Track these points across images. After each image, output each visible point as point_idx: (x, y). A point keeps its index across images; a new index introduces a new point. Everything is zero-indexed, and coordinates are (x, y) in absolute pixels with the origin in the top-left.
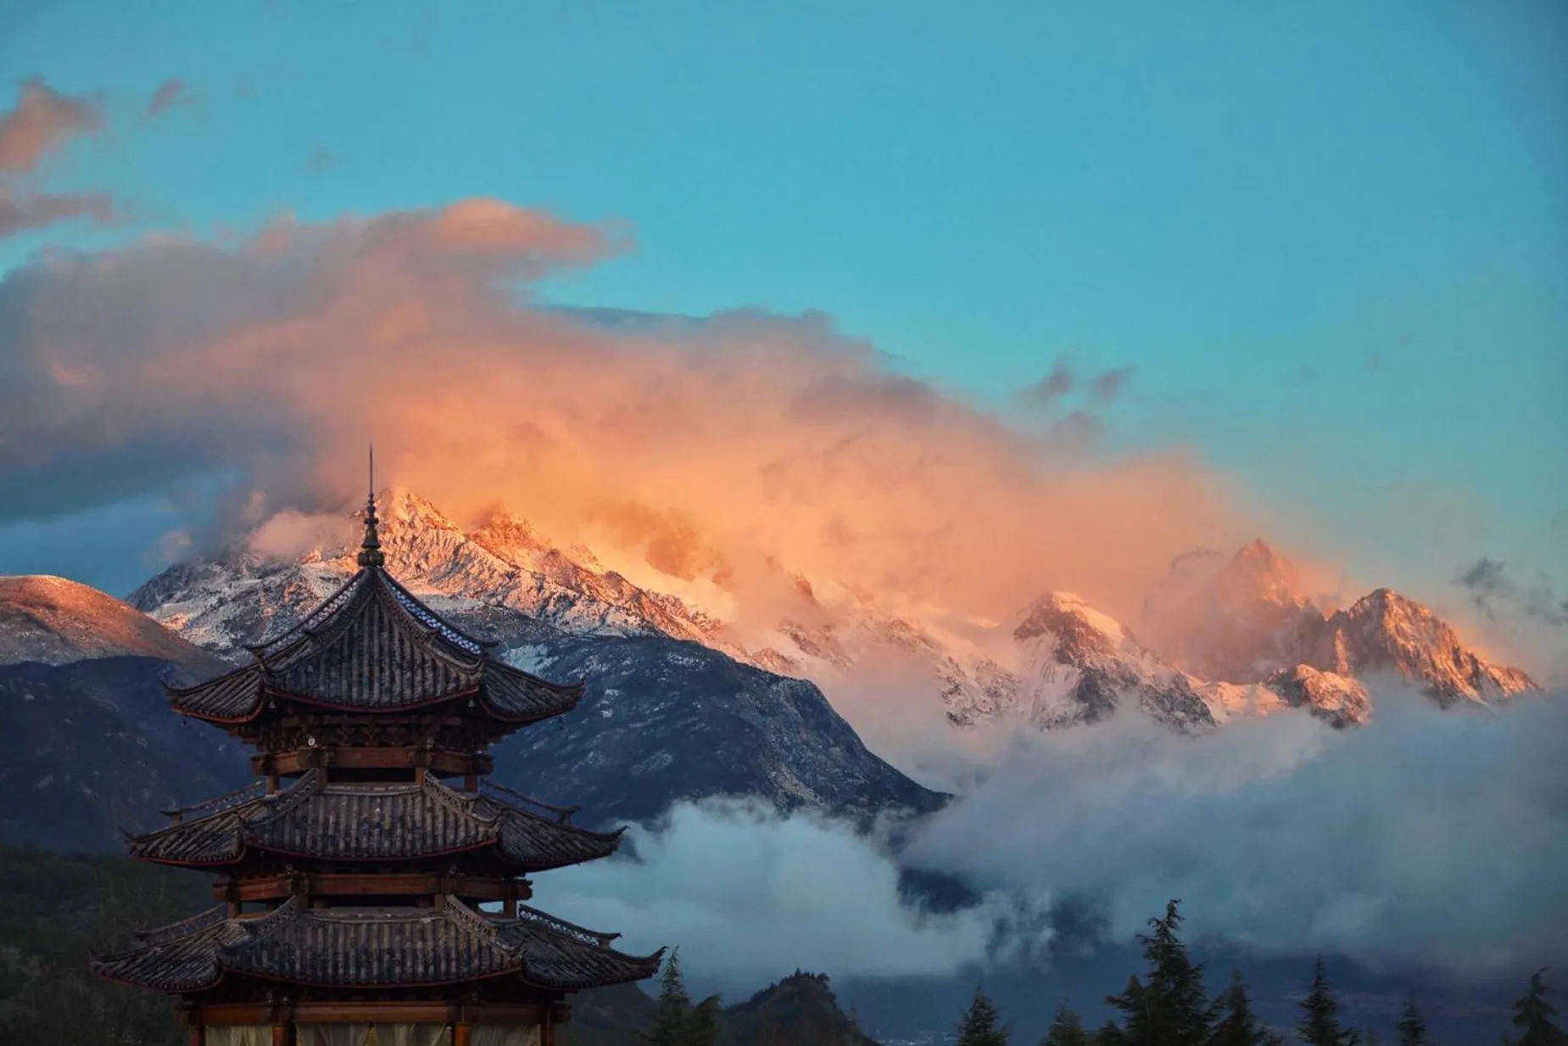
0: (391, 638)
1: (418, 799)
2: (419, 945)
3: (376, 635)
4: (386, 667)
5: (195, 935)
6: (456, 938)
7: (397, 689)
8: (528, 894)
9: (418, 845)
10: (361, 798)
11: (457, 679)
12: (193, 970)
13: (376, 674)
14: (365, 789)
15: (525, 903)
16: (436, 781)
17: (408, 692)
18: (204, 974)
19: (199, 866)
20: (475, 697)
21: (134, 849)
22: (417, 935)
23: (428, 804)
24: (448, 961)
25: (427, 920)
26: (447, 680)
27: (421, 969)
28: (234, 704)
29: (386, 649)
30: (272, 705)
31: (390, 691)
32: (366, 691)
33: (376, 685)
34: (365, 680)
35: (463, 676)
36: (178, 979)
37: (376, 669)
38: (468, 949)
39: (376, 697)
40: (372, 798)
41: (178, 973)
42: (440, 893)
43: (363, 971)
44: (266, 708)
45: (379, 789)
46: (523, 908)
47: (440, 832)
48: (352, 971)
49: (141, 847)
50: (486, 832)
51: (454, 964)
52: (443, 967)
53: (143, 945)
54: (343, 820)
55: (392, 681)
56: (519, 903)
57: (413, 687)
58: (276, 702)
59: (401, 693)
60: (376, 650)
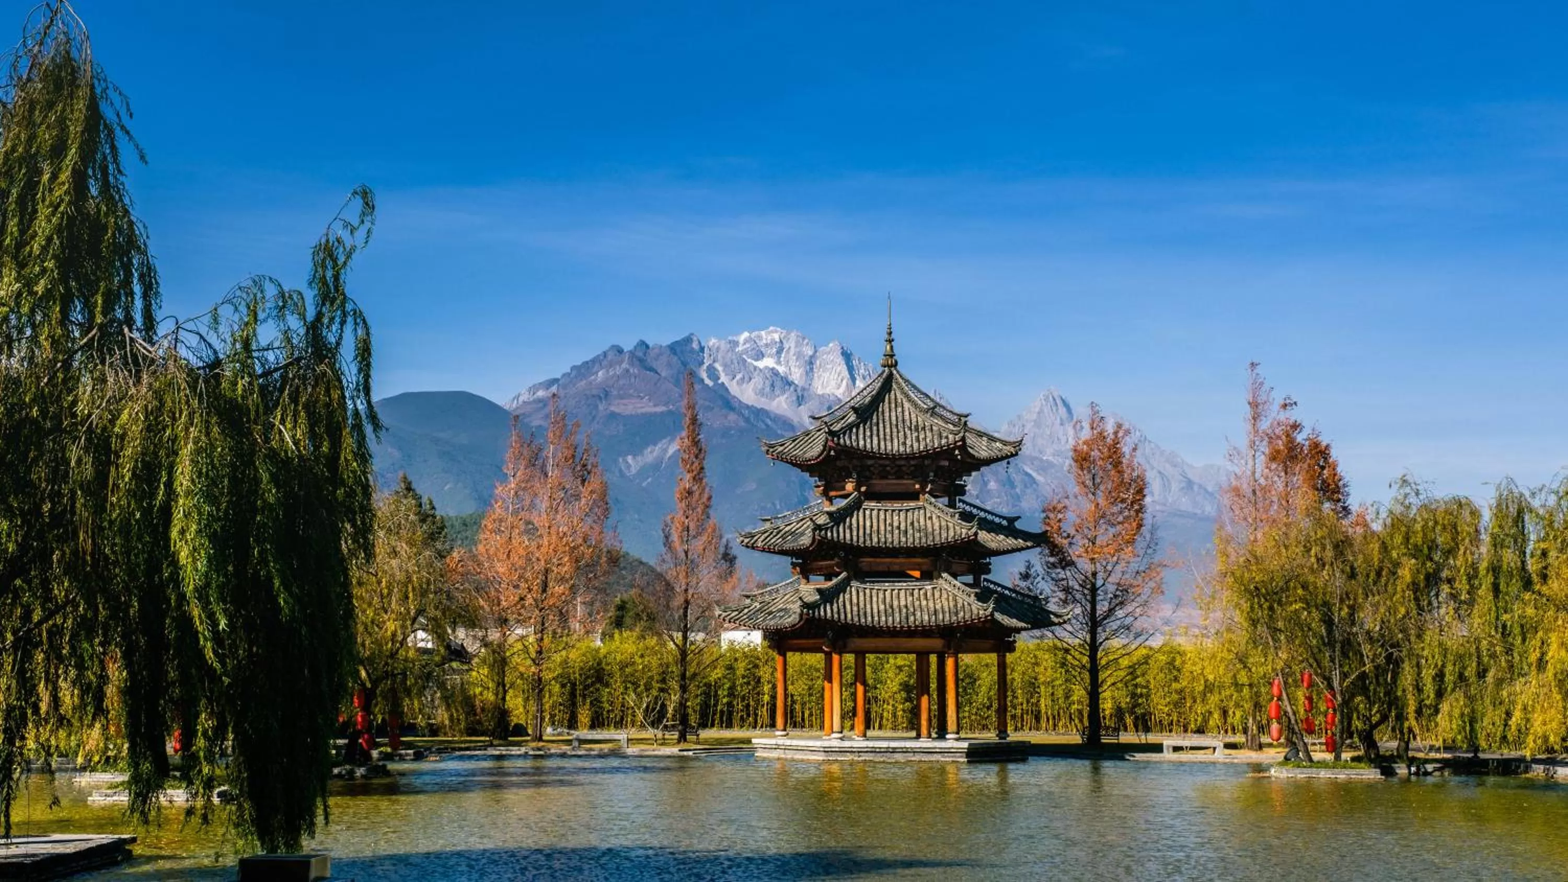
0: (903, 412)
1: (922, 511)
2: (924, 603)
3: (893, 410)
4: (901, 430)
5: (780, 596)
6: (948, 599)
7: (909, 442)
8: (988, 571)
9: (924, 540)
10: (886, 510)
11: (947, 437)
12: (781, 617)
13: (895, 434)
14: (889, 505)
15: (986, 577)
16: (933, 500)
17: (916, 445)
18: (789, 620)
19: (783, 552)
20: (959, 448)
21: (742, 542)
22: (922, 597)
23: (928, 515)
24: (943, 612)
25: (930, 587)
26: (940, 437)
27: (926, 618)
28: (804, 453)
29: (900, 419)
30: (832, 453)
31: (904, 444)
32: (889, 444)
33: (896, 441)
34: (888, 437)
35: (951, 436)
36: (772, 623)
37: (895, 430)
38: (956, 606)
39: (896, 448)
40: (893, 511)
41: (771, 619)
42: (936, 569)
43: (890, 619)
44: (828, 455)
45: (897, 505)
46: (985, 580)
47: (937, 532)
48: (883, 619)
49: (746, 541)
50: (967, 534)
51: (947, 615)
52: (941, 617)
53: (748, 601)
54: (875, 524)
55: (905, 437)
56: (983, 577)
57: (918, 440)
58: (835, 452)
59: (912, 446)
60: (894, 418)
